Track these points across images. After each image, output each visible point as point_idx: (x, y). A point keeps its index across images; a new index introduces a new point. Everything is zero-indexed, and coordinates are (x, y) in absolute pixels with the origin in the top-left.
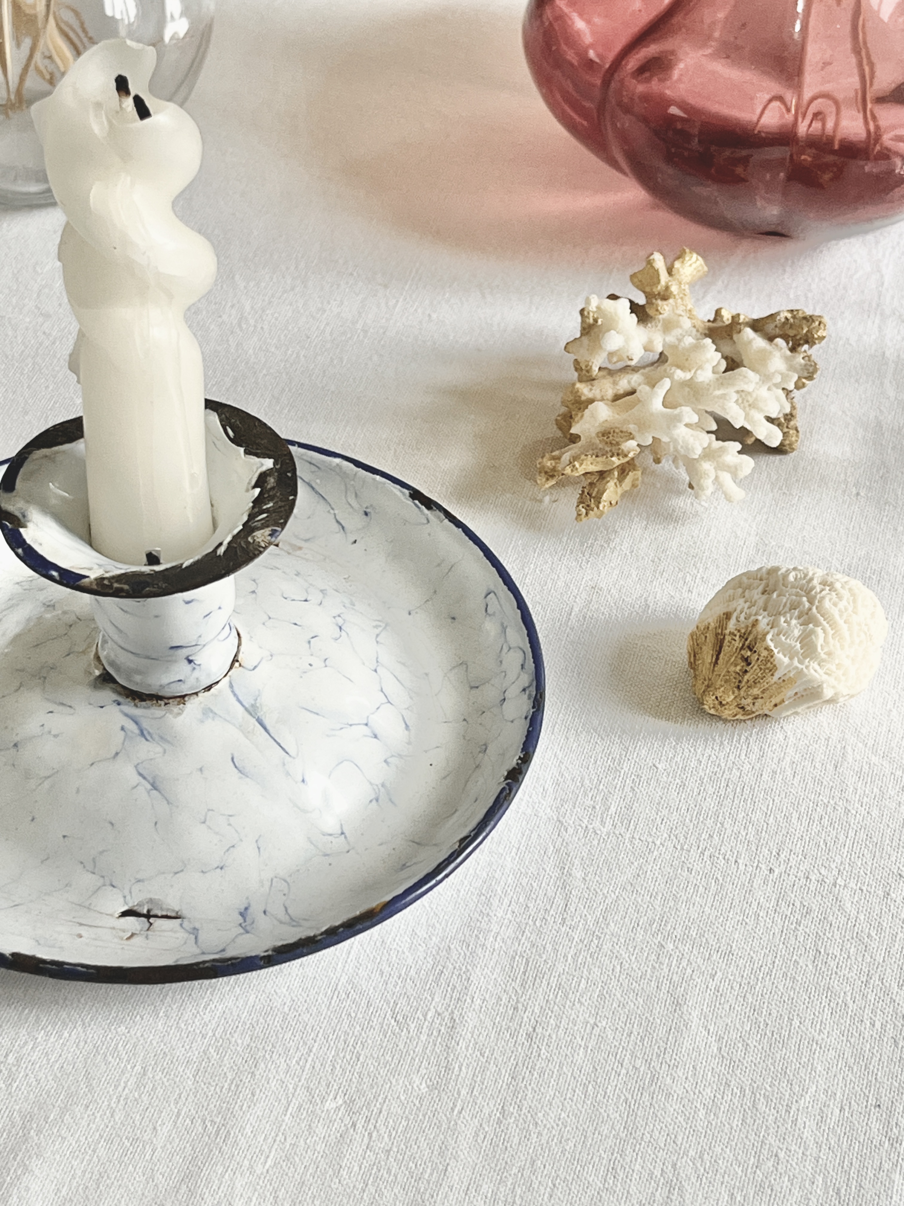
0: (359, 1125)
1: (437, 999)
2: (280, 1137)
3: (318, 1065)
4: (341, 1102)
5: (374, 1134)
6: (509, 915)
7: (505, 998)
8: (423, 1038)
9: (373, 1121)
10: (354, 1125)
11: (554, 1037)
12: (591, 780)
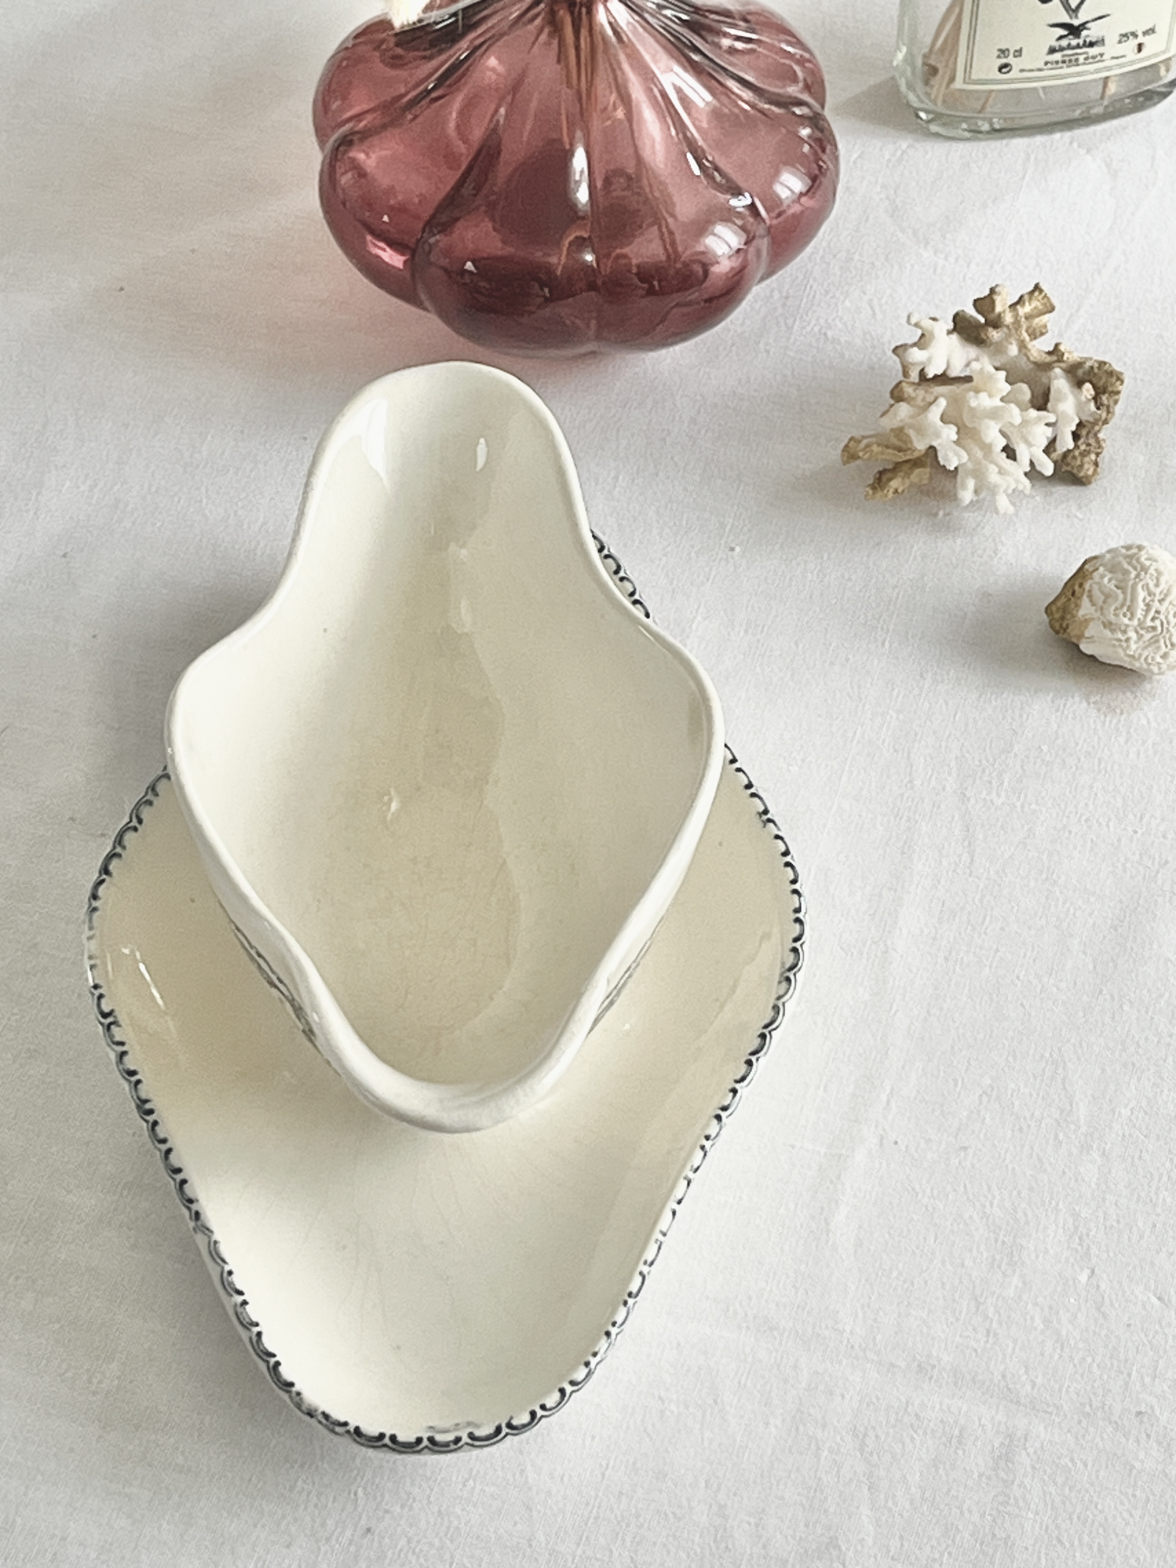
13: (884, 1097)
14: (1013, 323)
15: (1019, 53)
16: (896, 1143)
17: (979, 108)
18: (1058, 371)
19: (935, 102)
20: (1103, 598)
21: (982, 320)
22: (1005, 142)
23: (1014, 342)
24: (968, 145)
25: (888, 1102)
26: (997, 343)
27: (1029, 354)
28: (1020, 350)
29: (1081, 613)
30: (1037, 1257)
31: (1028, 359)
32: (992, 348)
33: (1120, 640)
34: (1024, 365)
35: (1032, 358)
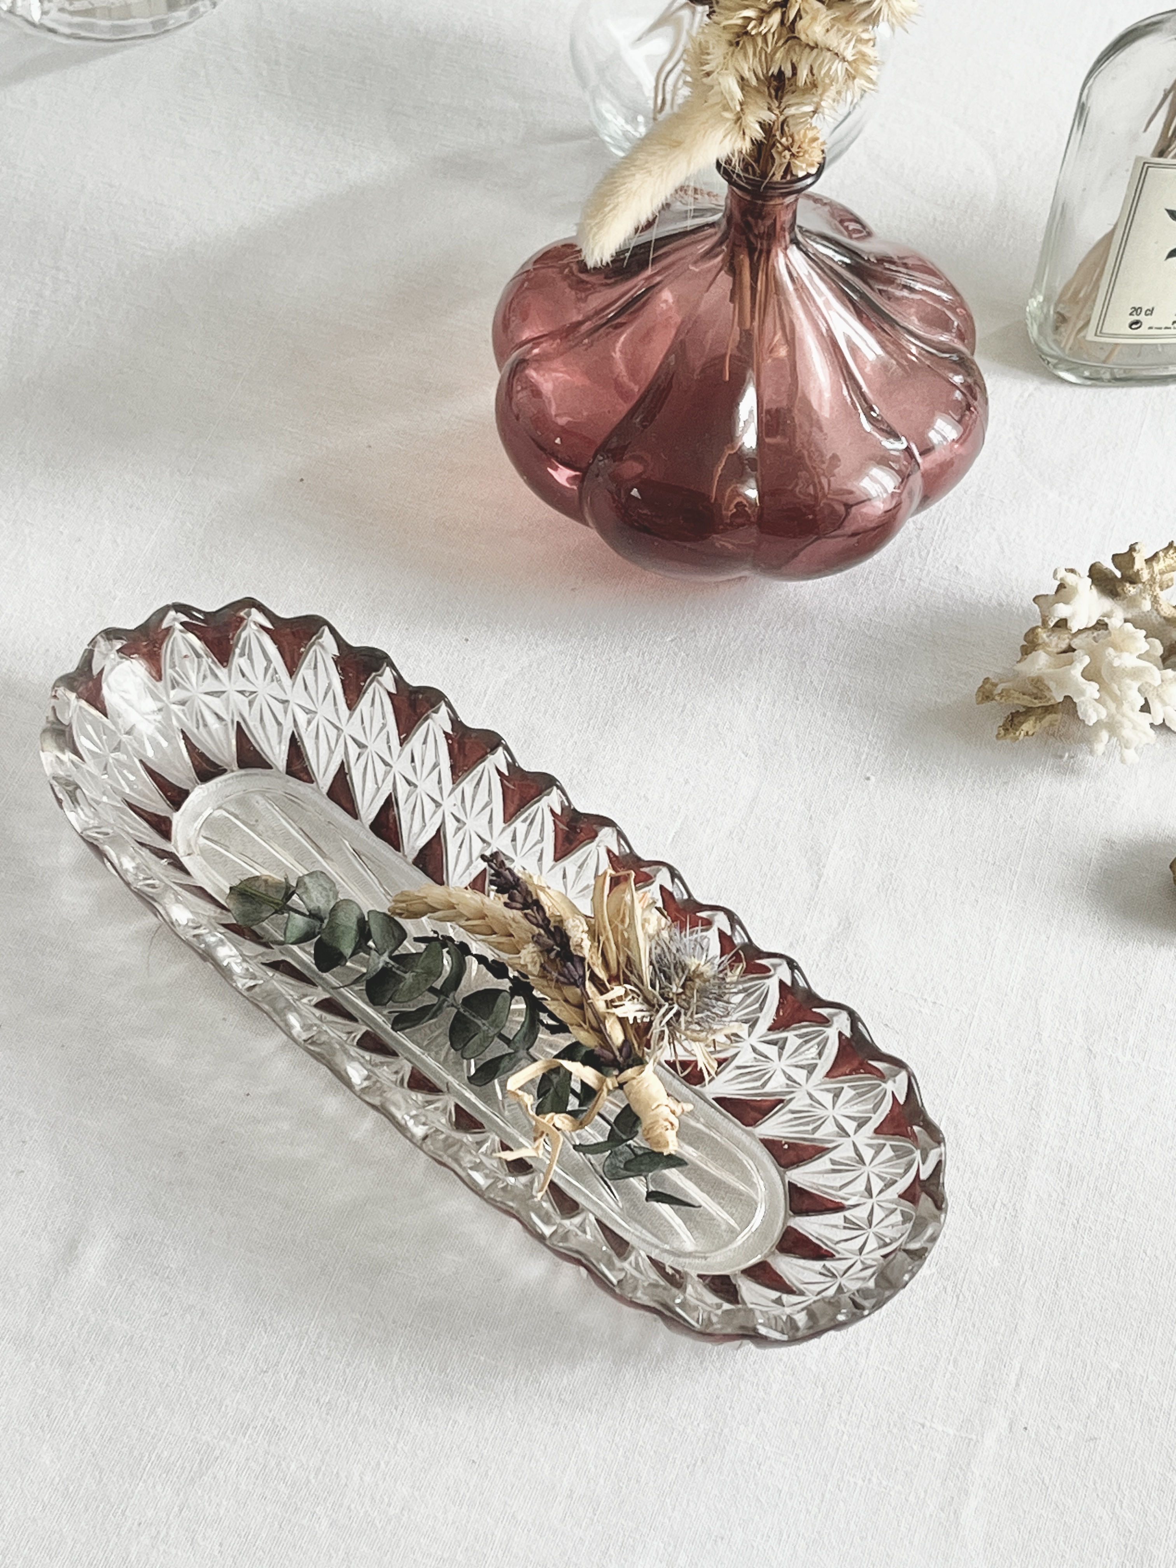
0: (949, 1289)
1: (1002, 1193)
6: (1055, 1128)
7: (1054, 1195)
8: (993, 1222)
10: (945, 1288)
11: (1093, 1228)
12: (1113, 1016)
13: (1013, 1378)
14: (1149, 580)
15: (1150, 312)
16: (1026, 1428)
17: (1103, 358)
19: (1063, 349)
21: (1118, 574)
22: (1124, 390)
23: (1148, 597)
24: (1091, 391)
25: (1017, 1385)
26: (1131, 597)
27: (1160, 609)
28: (1153, 606)
31: (1159, 613)
32: (1125, 602)
34: (1154, 621)
35: (1162, 613)
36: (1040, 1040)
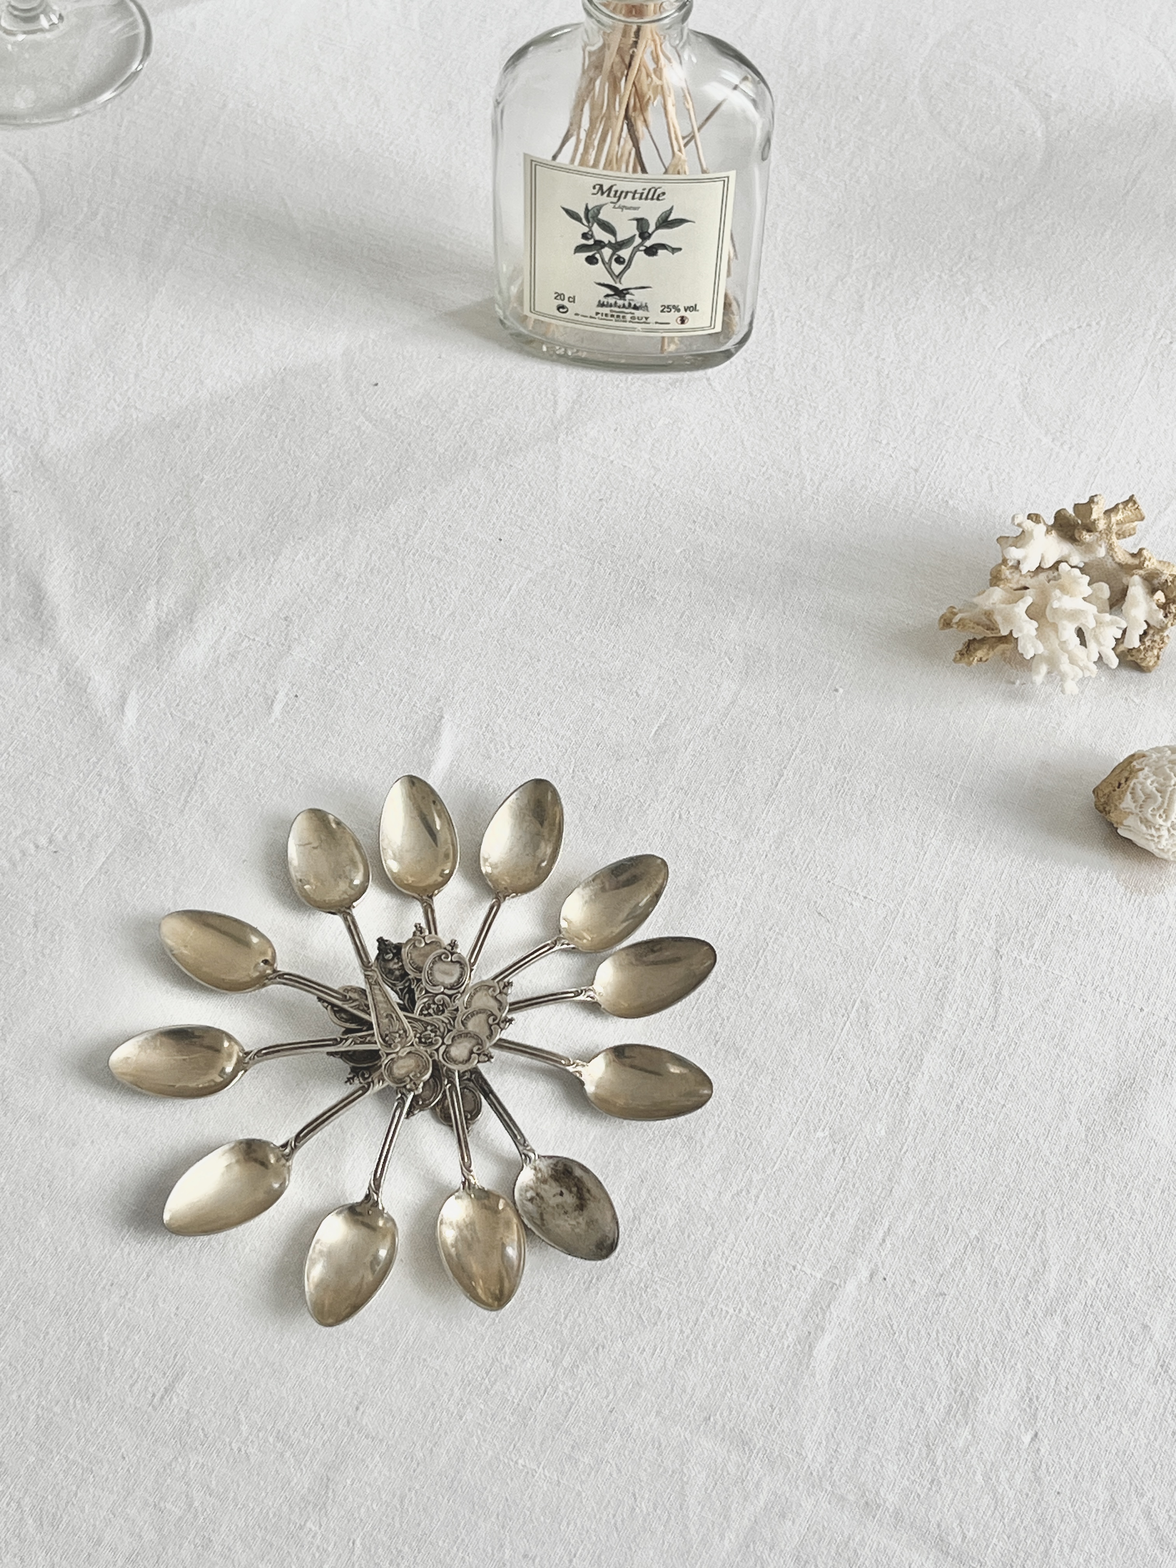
0: (837, 1152)
1: (898, 1071)
2: (785, 1152)
3: (814, 1106)
4: (827, 1133)
5: (847, 1159)
6: (955, 1018)
7: (945, 1077)
8: (887, 1097)
9: (847, 1150)
10: (834, 1150)
12: (1023, 922)
13: (881, 1234)
14: (1105, 529)
16: (885, 1279)
18: (1136, 579)
20: (1143, 798)
21: (1079, 522)
23: (1104, 545)
25: (884, 1241)
26: (1088, 543)
27: (1115, 556)
28: (1108, 553)
29: (1123, 806)
30: (989, 1413)
31: (1114, 560)
32: (1082, 547)
33: (1152, 835)
34: (1109, 566)
35: (1117, 560)
36: (954, 938)
